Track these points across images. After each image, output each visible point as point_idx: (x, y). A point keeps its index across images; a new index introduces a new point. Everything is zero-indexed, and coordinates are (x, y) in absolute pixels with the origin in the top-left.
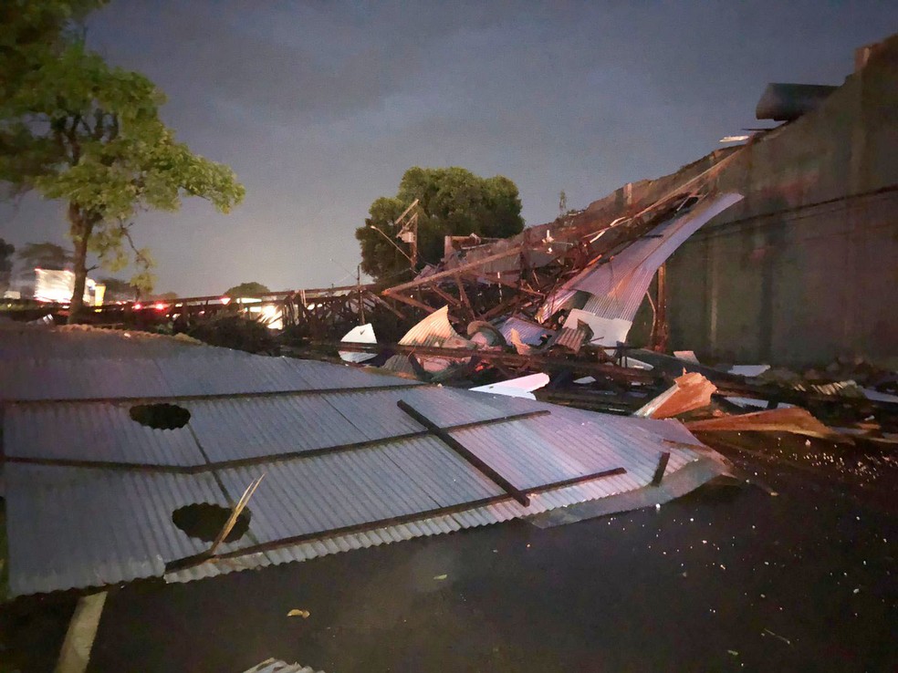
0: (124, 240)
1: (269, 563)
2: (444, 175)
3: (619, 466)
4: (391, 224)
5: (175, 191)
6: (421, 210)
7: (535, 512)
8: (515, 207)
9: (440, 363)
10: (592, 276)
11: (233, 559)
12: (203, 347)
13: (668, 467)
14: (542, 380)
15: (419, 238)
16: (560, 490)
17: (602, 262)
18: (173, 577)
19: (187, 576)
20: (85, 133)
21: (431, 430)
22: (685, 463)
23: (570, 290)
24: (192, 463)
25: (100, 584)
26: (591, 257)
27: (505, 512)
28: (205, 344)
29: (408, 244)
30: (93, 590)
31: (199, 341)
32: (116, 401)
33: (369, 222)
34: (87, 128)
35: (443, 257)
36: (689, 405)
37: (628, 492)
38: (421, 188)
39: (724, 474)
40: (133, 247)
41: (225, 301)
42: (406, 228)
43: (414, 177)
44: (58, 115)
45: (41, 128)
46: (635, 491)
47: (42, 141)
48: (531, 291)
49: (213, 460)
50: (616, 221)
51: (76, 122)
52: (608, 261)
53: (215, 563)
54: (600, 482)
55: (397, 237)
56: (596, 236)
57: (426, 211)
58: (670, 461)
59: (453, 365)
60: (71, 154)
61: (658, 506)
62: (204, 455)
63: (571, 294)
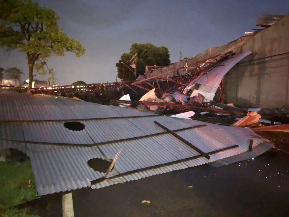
0: (45, 66)
1: (126, 181)
2: (145, 46)
3: (236, 144)
4: (127, 62)
5: (63, 49)
6: (137, 57)
7: (212, 161)
8: (168, 56)
9: (155, 108)
10: (201, 79)
11: (112, 179)
12: (83, 102)
13: (253, 145)
14: (192, 113)
15: (137, 66)
16: (218, 153)
17: (204, 74)
18: (94, 187)
19: (98, 186)
20: (32, 30)
21: (168, 131)
22: (259, 143)
23: (193, 83)
24: (90, 144)
25: (70, 190)
26: (200, 72)
27: (201, 161)
28: (83, 101)
29: (134, 68)
30: (67, 192)
31: (81, 100)
32: (59, 121)
33: (120, 61)
34: (32, 28)
35: (145, 72)
36: (250, 122)
37: (241, 154)
38: (137, 50)
39: (273, 147)
40: (48, 68)
41: (73, 87)
42: (133, 63)
43: (135, 46)
44: (23, 23)
45: (17, 28)
46: (243, 153)
47: (17, 32)
48: (181, 84)
49: (96, 142)
50: (208, 60)
51: (29, 26)
52: (206, 74)
53: (107, 181)
54: (231, 150)
55: (130, 66)
56: (201, 65)
57: (139, 58)
58: (253, 143)
59: (159, 108)
60: (27, 37)
61: (253, 159)
62: (92, 140)
63: (194, 85)
